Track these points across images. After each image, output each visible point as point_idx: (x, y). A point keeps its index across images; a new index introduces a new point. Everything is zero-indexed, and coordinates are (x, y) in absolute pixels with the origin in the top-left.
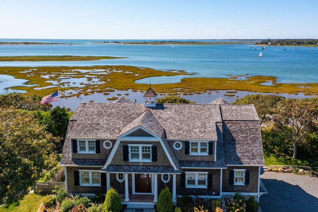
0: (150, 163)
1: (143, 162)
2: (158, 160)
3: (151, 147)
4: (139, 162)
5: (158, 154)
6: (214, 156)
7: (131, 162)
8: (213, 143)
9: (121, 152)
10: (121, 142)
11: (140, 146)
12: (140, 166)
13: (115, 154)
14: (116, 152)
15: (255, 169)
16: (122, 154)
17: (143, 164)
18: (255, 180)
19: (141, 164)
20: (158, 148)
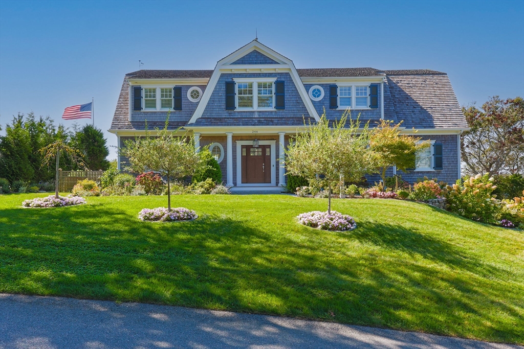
0: (272, 112)
1: (260, 112)
2: (286, 107)
3: (273, 84)
4: (253, 112)
5: (287, 96)
6: (380, 110)
7: (239, 112)
8: (378, 87)
9: (222, 94)
10: (222, 75)
11: (255, 81)
12: (255, 118)
13: (210, 98)
14: (213, 93)
15: (451, 140)
16: (224, 97)
17: (259, 115)
18: (453, 161)
19: (256, 116)
20: (285, 84)
